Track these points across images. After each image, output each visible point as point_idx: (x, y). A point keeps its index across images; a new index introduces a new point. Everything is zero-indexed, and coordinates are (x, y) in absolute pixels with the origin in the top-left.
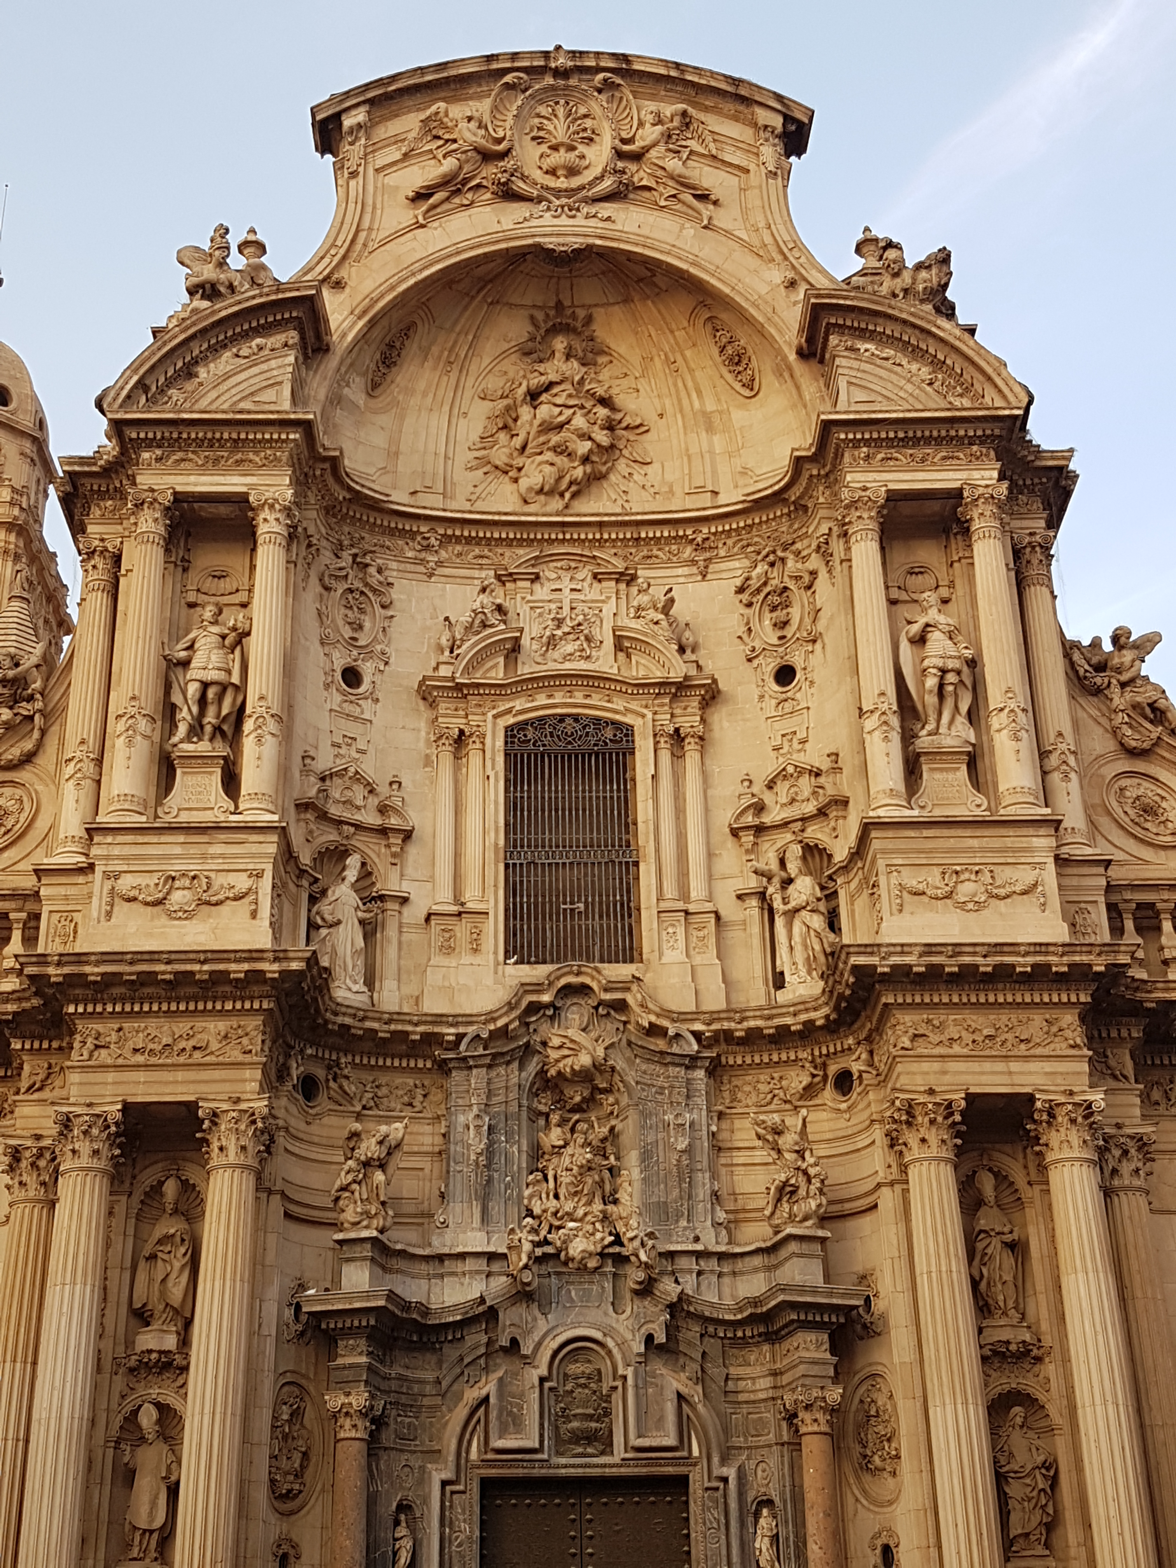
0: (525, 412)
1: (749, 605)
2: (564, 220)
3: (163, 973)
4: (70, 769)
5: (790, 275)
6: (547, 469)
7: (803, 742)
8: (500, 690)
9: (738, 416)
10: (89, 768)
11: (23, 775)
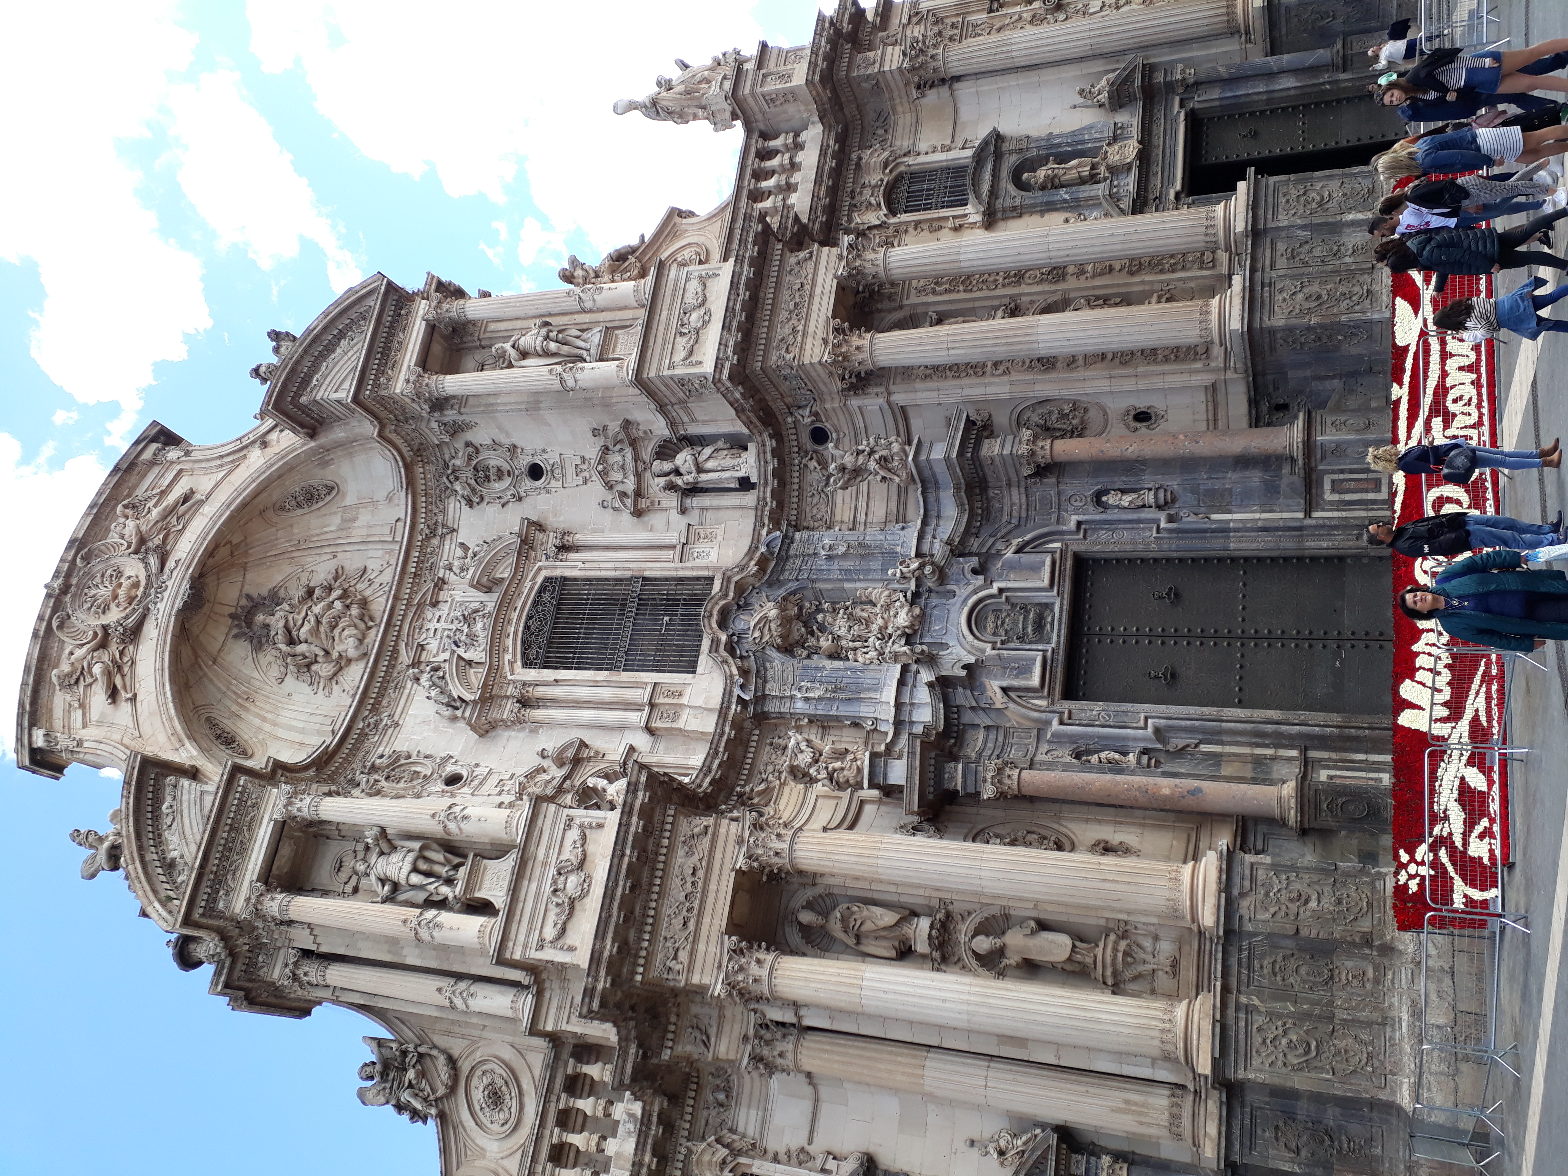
0: (301, 648)
1: (482, 498)
2: (166, 594)
3: (624, 888)
4: (458, 1002)
5: (258, 444)
6: (346, 633)
7: (583, 460)
8: (494, 670)
9: (350, 500)
10: (462, 985)
11: (465, 1067)
